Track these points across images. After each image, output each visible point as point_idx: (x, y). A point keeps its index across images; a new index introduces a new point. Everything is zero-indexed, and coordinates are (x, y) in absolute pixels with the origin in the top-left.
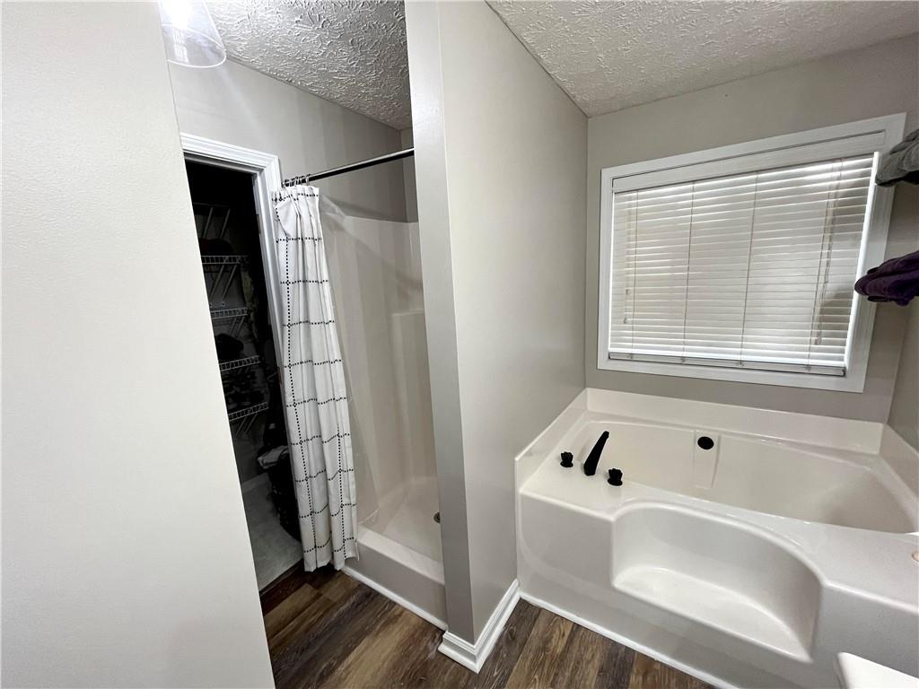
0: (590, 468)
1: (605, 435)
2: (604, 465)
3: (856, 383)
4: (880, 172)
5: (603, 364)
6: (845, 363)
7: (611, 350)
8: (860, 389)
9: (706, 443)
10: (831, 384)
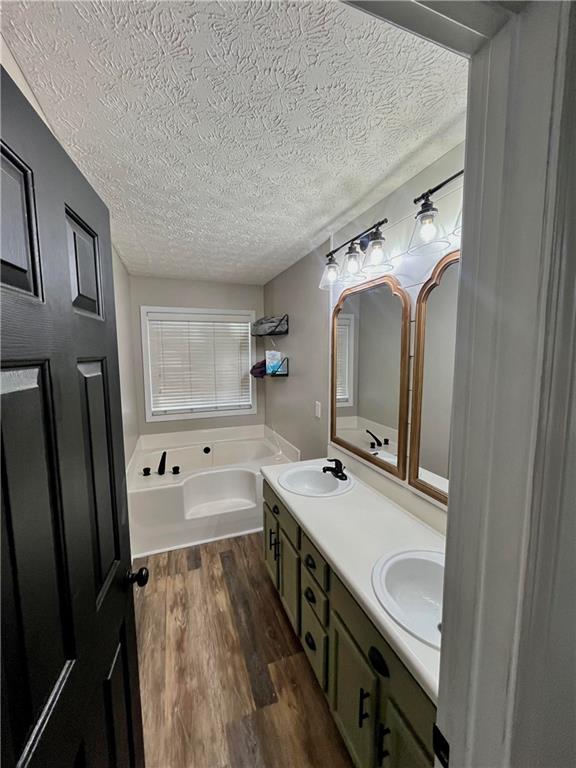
0: (161, 471)
1: (165, 454)
2: (169, 468)
3: (254, 411)
4: (252, 331)
5: (149, 419)
6: (250, 403)
7: (153, 409)
8: (255, 412)
9: (207, 450)
10: (247, 412)
